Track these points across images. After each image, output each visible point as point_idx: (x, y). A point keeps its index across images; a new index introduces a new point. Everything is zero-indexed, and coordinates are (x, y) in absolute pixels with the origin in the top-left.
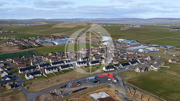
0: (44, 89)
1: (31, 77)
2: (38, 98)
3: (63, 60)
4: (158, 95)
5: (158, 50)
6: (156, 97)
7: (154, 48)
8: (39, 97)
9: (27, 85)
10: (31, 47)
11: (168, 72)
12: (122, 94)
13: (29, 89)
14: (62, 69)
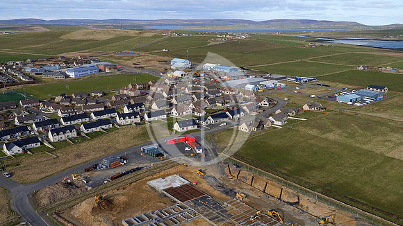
0: (48, 174)
1: (17, 149)
2: (34, 195)
3: (87, 110)
4: (283, 175)
5: (283, 85)
6: (279, 180)
7: (275, 81)
8: (36, 192)
9: (8, 169)
10: (14, 83)
11: (302, 129)
12: (214, 178)
13: (14, 176)
14: (85, 131)
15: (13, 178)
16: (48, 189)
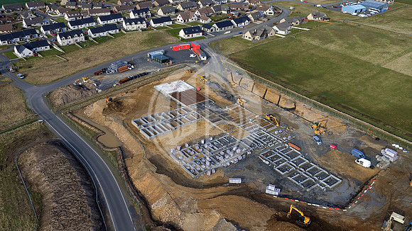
0: (60, 77)
1: (27, 52)
12: (217, 84)
15: (27, 79)
16: (61, 91)
